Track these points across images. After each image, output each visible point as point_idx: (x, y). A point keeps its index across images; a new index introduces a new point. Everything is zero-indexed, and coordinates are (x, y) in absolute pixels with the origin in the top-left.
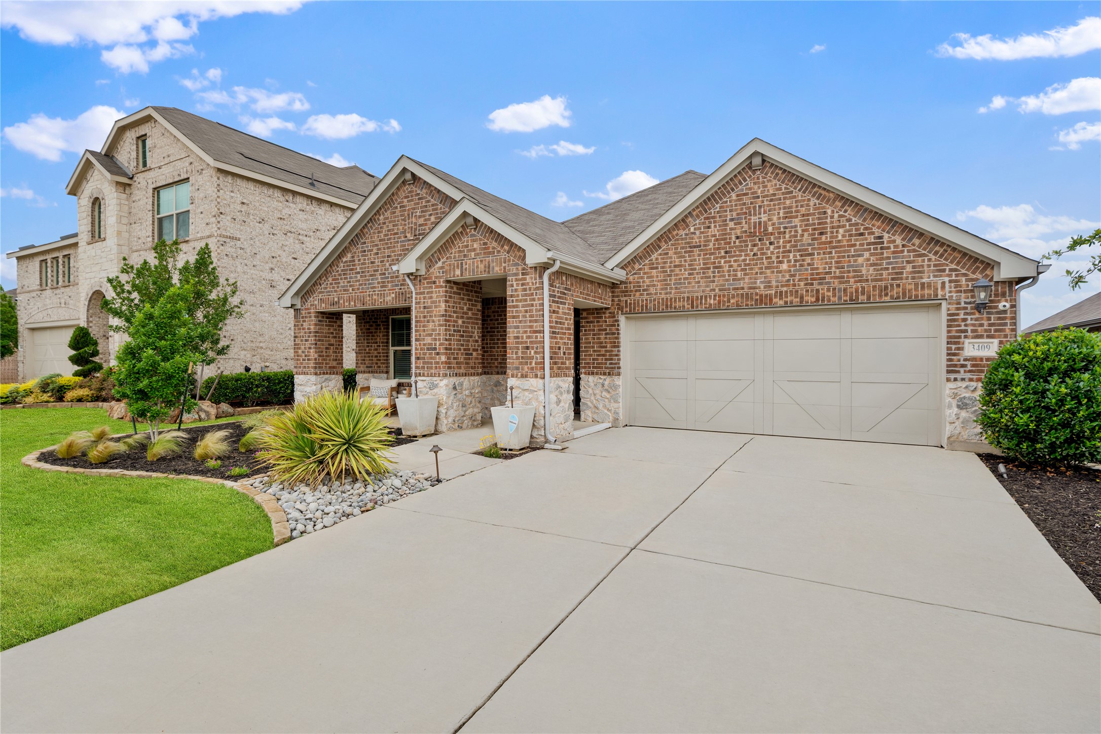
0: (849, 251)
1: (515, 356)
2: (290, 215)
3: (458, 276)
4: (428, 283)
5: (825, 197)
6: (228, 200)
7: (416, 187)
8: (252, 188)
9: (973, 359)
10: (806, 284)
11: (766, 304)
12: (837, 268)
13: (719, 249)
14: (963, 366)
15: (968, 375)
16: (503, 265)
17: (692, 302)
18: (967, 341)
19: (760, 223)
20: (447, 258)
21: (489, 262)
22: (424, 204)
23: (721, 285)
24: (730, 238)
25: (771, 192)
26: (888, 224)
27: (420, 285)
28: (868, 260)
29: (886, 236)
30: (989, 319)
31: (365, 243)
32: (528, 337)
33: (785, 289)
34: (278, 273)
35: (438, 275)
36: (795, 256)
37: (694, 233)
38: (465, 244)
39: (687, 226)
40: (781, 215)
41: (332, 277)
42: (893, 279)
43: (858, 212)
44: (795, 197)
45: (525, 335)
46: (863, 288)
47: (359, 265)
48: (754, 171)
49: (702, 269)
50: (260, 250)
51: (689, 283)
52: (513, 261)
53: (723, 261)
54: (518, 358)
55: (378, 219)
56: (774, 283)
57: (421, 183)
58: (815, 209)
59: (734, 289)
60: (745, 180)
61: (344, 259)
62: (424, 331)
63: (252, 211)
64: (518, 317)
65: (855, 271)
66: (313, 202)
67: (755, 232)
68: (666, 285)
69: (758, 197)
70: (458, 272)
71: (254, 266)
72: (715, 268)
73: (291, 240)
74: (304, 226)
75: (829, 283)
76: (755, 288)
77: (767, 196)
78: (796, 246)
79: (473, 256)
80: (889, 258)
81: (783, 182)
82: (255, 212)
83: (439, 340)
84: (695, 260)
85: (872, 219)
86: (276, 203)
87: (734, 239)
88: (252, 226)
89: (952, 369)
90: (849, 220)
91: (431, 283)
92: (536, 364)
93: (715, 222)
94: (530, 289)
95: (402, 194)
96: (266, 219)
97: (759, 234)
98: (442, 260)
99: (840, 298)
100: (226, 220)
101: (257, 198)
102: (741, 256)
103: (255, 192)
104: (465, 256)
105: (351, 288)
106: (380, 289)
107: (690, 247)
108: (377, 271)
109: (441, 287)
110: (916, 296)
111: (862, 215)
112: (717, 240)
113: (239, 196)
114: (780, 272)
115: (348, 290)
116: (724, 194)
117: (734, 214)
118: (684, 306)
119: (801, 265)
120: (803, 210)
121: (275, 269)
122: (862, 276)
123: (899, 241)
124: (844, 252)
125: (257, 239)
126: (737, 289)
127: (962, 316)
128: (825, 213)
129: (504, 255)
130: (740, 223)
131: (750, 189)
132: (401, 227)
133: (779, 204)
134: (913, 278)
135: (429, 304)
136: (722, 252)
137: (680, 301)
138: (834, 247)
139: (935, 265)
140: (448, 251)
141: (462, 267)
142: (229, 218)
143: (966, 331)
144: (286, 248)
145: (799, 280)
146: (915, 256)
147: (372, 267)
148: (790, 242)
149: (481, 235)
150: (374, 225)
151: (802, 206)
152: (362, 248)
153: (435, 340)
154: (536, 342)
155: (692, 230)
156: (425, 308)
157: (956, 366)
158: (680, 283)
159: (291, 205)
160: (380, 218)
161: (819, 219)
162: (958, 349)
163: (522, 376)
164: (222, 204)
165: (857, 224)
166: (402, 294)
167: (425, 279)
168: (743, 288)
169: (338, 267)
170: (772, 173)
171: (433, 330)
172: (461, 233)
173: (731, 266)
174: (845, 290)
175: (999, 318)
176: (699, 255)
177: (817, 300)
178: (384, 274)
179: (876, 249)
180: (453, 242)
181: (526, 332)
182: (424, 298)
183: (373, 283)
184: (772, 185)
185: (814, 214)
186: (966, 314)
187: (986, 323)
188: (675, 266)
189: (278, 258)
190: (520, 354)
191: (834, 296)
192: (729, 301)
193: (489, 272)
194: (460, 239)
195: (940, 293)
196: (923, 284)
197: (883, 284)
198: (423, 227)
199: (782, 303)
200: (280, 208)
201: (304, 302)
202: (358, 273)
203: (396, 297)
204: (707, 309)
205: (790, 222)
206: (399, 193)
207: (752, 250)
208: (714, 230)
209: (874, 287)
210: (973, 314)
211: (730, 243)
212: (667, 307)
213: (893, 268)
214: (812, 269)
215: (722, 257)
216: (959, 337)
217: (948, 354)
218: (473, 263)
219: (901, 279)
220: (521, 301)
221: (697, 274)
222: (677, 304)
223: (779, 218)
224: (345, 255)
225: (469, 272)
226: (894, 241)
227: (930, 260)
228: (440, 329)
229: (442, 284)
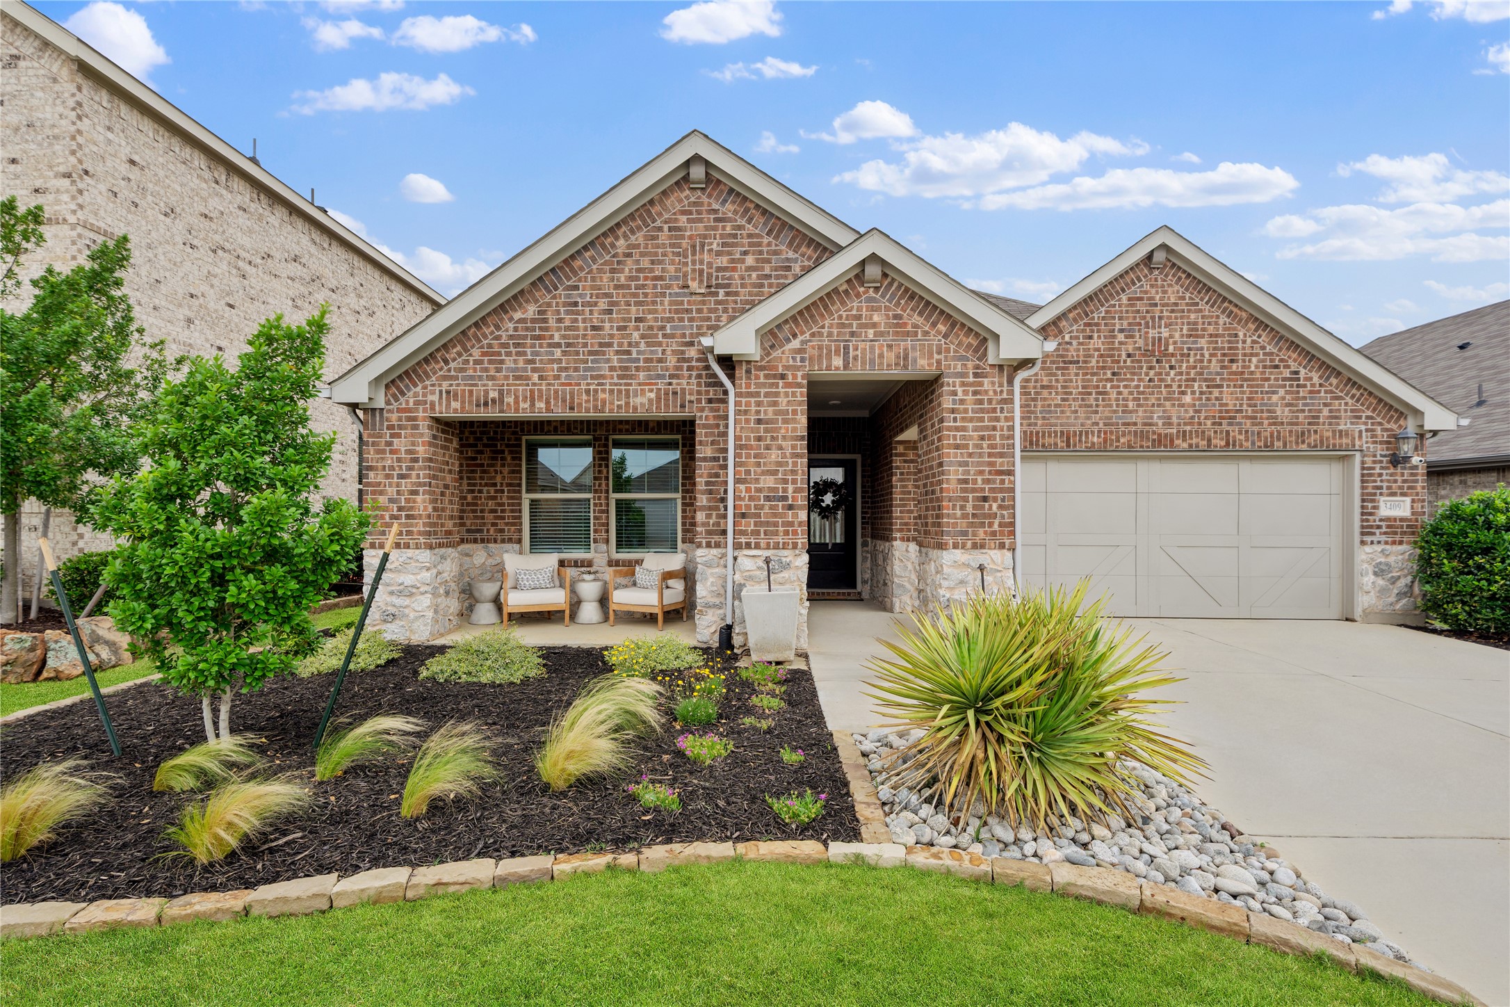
0: (1263, 386)
1: (959, 512)
2: (222, 213)
3: (837, 369)
4: (766, 377)
5: (1236, 316)
6: (102, 145)
7: (710, 196)
8: (151, 135)
9: (1388, 519)
10: (1214, 424)
11: (1165, 446)
12: (1249, 405)
13: (1103, 368)
14: (1379, 527)
15: (1383, 538)
16: (936, 356)
17: (1068, 439)
18: (1382, 498)
19: (1160, 339)
20: (813, 335)
21: (906, 350)
22: (728, 230)
23: (1107, 418)
24: (1119, 356)
25: (1173, 300)
26: (1305, 357)
27: (749, 378)
28: (1283, 398)
29: (1303, 371)
30: (1403, 475)
31: (576, 288)
32: (987, 481)
33: (1188, 428)
34: (201, 332)
35: (791, 362)
36: (1200, 387)
37: (1070, 343)
38: (854, 312)
39: (1061, 332)
40: (1185, 332)
41: (482, 347)
42: (1309, 424)
43: (1273, 339)
44: (1201, 311)
45: (979, 478)
46: (1279, 432)
47: (559, 329)
48: (1151, 269)
49: (1080, 393)
50: (167, 274)
51: (1062, 412)
52: (955, 351)
53: (1109, 385)
54: (965, 516)
55: (613, 246)
56: (1175, 420)
57: (722, 191)
58: (1225, 329)
59: (1124, 424)
60: (1140, 280)
61: (518, 315)
62: (759, 464)
63: (150, 185)
64: (967, 447)
65: (1269, 411)
66: (262, 196)
67: (1154, 351)
68: (1028, 412)
69: (1156, 305)
70: (838, 362)
71: (155, 308)
72: (1098, 393)
73: (225, 267)
74: (245, 241)
75: (1240, 424)
76: (1150, 424)
77: (1167, 305)
78: (1202, 374)
79: (871, 336)
80: (1305, 398)
81: (1187, 289)
82: (157, 188)
83: (794, 482)
84: (1071, 381)
85: (1288, 349)
86: (197, 181)
87: (1124, 357)
88: (151, 218)
89: (1366, 531)
90: (1263, 348)
91: (775, 376)
92: (1000, 525)
93: (1099, 331)
94: (990, 401)
95: (674, 203)
96: (178, 210)
97: (1157, 353)
98: (800, 338)
99: (1253, 443)
100: (96, 192)
101: (161, 159)
102: (1133, 380)
103: (156, 144)
104: (853, 334)
105: (536, 375)
106: (616, 380)
107: (1064, 362)
108: (610, 345)
109: (799, 385)
110: (1334, 445)
111: (1277, 343)
112: (1101, 356)
113: (123, 143)
114: (1183, 405)
115: (528, 378)
116: (1111, 295)
117: (1125, 323)
118: (1056, 444)
119: (1208, 399)
120: (1211, 329)
121: (196, 322)
122: (1276, 418)
123: (1316, 380)
124: (1257, 386)
125: (160, 250)
126: (1128, 424)
127: (1378, 471)
128: (1236, 335)
129: (936, 340)
130: (1132, 337)
131: (1146, 292)
132: (672, 268)
133: (1182, 317)
134: (1330, 424)
135: (770, 416)
136: (1109, 372)
137: (1050, 436)
138: (1246, 380)
139: (1352, 411)
140: (815, 322)
141: (846, 353)
142: (102, 187)
143: (1381, 488)
144: (215, 282)
145: (1206, 418)
146: (1332, 398)
147: (593, 337)
148: (1195, 367)
149: (890, 301)
150: (601, 256)
151: (1209, 324)
152: (568, 296)
153: (785, 481)
154: (1001, 490)
155: (1067, 338)
156: (759, 421)
157: (1371, 527)
158: (1050, 412)
159: (224, 192)
160: (617, 244)
161: (1229, 342)
162: (1374, 508)
163: (975, 546)
164: (87, 150)
165: (1272, 354)
166: (675, 393)
167: (762, 368)
168: (1135, 424)
169: (498, 328)
170: (1174, 276)
171: (780, 464)
172: (846, 292)
173: (1119, 393)
174: (1259, 433)
175: (1412, 474)
176: (1077, 375)
177: (1228, 444)
178: (629, 353)
179: (1291, 386)
180: (826, 307)
181: (981, 473)
182: (759, 404)
183: (599, 369)
184: (1174, 292)
185: (1223, 336)
186: (1382, 468)
187: (1399, 479)
188: (1043, 387)
189: (201, 299)
190: (969, 509)
191: (1247, 440)
192: (1118, 441)
193: (906, 367)
194: (843, 303)
195: (1357, 443)
196: (1341, 432)
197: (1299, 428)
198: (728, 274)
199: (1185, 445)
200: (204, 193)
201: (394, 396)
202: (558, 345)
203: (658, 398)
204: (1089, 449)
205: (1196, 342)
206: (668, 203)
207: (1147, 374)
208: (1097, 342)
209: (1291, 432)
210: (1388, 468)
211: (1118, 362)
212: (1031, 444)
213: (1310, 411)
214: (1221, 405)
215: (1107, 380)
216: (1375, 494)
217: (1362, 514)
218: (872, 348)
219: (1318, 424)
220: (971, 420)
221: (1074, 400)
222: (1047, 440)
223: (1182, 336)
224: (520, 305)
225: (863, 363)
226: (1311, 379)
227: (1346, 404)
228: (795, 464)
229: (799, 380)
